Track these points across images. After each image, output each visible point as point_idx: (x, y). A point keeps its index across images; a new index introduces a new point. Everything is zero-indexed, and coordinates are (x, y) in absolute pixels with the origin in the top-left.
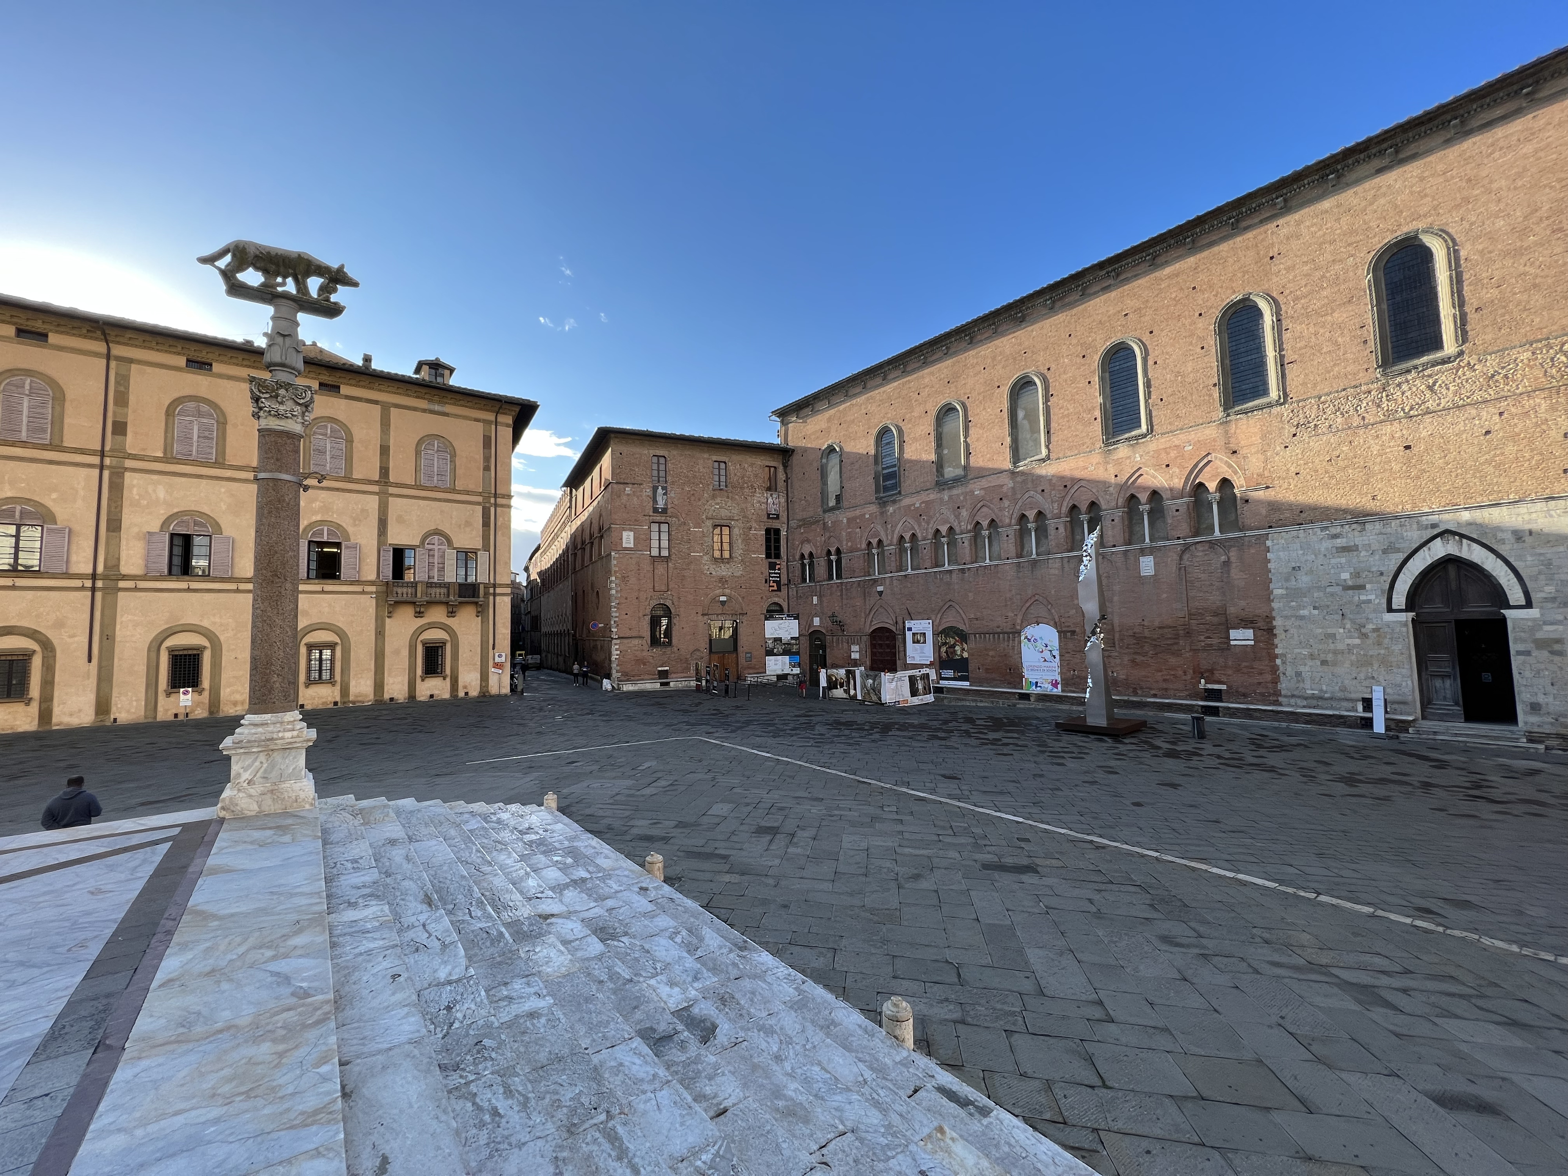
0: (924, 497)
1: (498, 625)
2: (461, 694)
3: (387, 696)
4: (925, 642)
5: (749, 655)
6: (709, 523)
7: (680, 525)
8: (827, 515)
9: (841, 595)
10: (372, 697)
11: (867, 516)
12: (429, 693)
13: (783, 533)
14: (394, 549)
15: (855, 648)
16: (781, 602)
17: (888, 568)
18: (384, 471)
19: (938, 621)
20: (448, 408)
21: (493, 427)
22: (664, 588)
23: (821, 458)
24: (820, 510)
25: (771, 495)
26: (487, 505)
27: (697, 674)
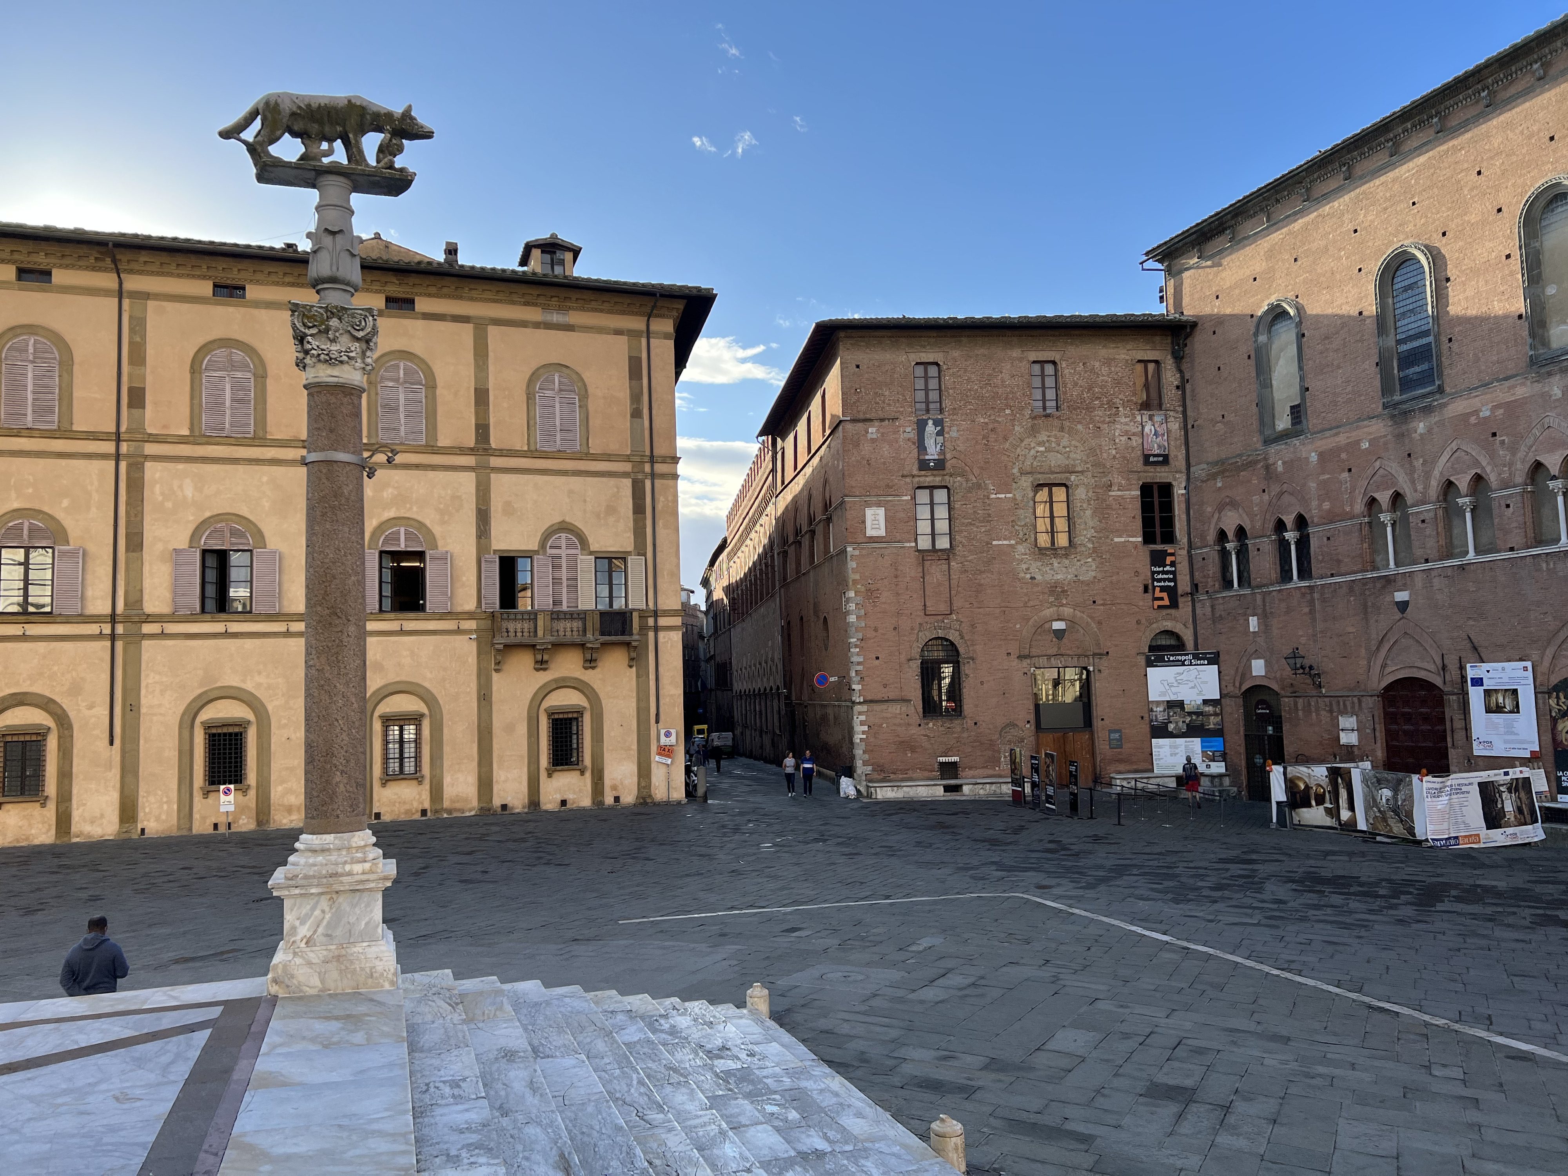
0: (1502, 394)
1: (664, 681)
2: (609, 800)
3: (497, 802)
4: (1516, 709)
5: (1117, 735)
6: (1026, 482)
7: (970, 490)
8: (1273, 449)
9: (1312, 612)
10: (475, 803)
11: (1365, 445)
12: (559, 798)
13: (1179, 491)
14: (501, 558)
15: (1347, 722)
16: (1178, 628)
17: (1418, 552)
18: (482, 430)
19: (1546, 663)
20: (575, 317)
21: (644, 341)
22: (943, 608)
23: (1256, 334)
24: (1256, 440)
25: (1151, 418)
26: (640, 476)
27: (1013, 771)
